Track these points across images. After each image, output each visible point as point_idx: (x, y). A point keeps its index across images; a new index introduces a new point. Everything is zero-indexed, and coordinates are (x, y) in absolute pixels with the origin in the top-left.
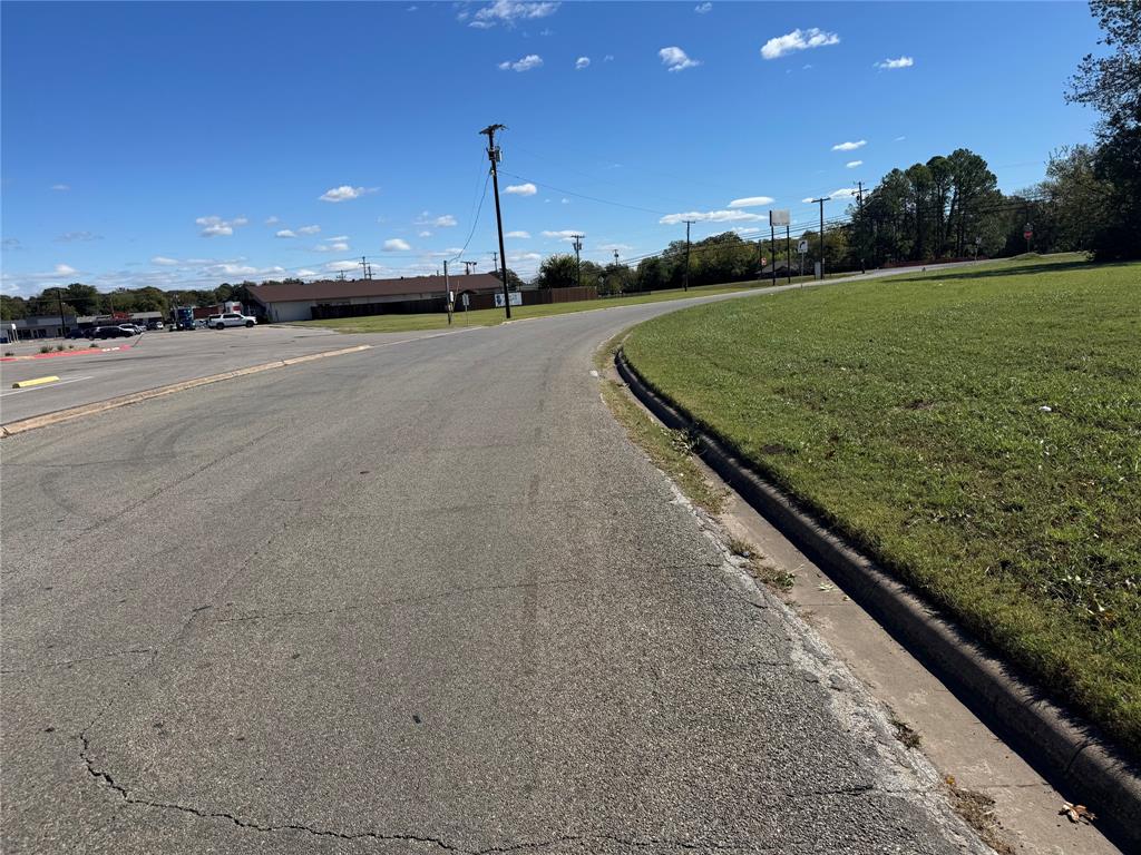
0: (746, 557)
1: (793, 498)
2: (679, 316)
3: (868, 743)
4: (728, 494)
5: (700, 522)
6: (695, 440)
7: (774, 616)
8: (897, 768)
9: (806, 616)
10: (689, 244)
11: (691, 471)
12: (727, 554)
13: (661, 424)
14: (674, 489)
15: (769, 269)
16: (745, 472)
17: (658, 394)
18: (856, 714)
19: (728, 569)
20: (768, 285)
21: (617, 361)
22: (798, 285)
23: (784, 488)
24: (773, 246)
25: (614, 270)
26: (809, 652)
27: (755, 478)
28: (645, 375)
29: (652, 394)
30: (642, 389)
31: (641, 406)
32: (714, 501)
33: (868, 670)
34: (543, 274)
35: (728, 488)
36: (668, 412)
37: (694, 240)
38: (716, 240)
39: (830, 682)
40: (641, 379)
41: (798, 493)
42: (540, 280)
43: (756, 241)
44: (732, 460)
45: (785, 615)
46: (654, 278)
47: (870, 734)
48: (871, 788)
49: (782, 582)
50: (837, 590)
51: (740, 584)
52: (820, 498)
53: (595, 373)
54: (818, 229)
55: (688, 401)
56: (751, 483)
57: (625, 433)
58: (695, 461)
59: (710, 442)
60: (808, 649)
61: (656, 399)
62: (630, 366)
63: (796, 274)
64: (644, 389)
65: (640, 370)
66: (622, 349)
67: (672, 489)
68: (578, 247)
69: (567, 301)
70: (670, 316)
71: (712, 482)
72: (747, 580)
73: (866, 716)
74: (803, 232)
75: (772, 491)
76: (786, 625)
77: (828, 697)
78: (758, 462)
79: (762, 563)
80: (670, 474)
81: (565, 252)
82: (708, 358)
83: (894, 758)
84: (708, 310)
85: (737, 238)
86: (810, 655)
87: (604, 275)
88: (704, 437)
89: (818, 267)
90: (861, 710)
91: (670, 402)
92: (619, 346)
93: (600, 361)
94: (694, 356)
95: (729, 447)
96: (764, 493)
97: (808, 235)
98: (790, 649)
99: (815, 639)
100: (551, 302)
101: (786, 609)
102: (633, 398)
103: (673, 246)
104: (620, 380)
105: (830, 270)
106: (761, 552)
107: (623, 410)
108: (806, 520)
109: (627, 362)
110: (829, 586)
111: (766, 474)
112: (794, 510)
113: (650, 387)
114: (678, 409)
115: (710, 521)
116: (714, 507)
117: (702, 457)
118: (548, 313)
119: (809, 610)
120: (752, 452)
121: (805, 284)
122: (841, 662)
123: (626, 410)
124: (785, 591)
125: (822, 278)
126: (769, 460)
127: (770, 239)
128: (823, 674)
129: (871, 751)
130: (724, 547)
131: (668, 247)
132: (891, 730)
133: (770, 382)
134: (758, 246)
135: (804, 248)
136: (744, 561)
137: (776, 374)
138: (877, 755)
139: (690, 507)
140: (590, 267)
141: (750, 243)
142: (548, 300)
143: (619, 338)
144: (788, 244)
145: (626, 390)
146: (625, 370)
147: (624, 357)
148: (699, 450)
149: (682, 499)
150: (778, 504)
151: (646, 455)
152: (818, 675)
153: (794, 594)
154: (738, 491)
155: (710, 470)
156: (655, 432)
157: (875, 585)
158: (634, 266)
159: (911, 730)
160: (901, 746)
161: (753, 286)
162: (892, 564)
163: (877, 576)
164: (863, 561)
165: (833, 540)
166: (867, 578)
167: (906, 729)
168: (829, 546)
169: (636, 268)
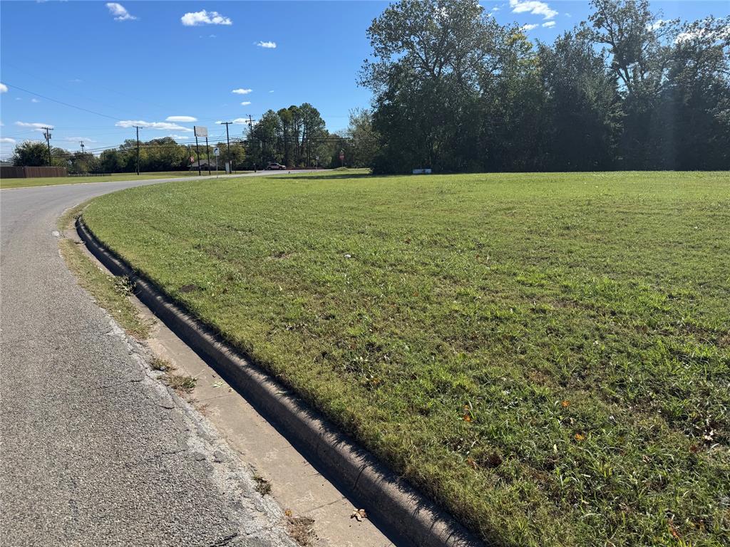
0: (163, 371)
1: (200, 322)
2: (131, 193)
3: (236, 499)
4: (155, 323)
5: (130, 347)
6: (133, 283)
7: (178, 414)
8: (256, 513)
9: (202, 409)
10: (138, 143)
11: (128, 308)
12: (148, 370)
13: (108, 272)
14: (112, 323)
15: (196, 165)
16: (168, 305)
17: (107, 249)
18: (230, 478)
19: (147, 382)
20: (196, 175)
21: (77, 224)
22: (215, 177)
23: (193, 316)
24: (198, 150)
25: (80, 157)
26: (201, 437)
27: (174, 310)
28: (97, 235)
29: (102, 250)
30: (95, 246)
31: (93, 259)
32: (143, 330)
33: (242, 442)
34: (18, 155)
35: (155, 318)
36: (115, 263)
37: (143, 139)
38: (160, 142)
39: (214, 458)
40: (94, 238)
41: (202, 319)
42: (16, 159)
43: (186, 145)
44: (159, 298)
45: (187, 411)
46: (111, 164)
47: (238, 492)
48: (236, 535)
49: (187, 385)
50: (226, 385)
51: (155, 391)
52: (218, 322)
53: (57, 234)
54: (226, 142)
55: (129, 255)
56: (171, 313)
57: (77, 280)
58: (133, 300)
59: (144, 285)
60: (200, 435)
61: (105, 253)
62: (86, 228)
63: (214, 169)
65: (94, 231)
66: (81, 216)
67: (111, 323)
68: (48, 137)
69: (40, 177)
70: (123, 192)
71: (144, 314)
72: (162, 389)
73: (236, 478)
74: (217, 143)
75: (186, 318)
76: (187, 420)
77: (212, 469)
78: (177, 298)
79: (175, 373)
80: (110, 311)
81: (36, 139)
82: (149, 223)
83: (253, 507)
84: (152, 190)
85: (173, 142)
86: (202, 439)
87: (72, 159)
88: (140, 281)
89: (227, 166)
90: (234, 474)
91: (116, 256)
92: (80, 213)
93: (63, 225)
94: (138, 221)
95: (157, 288)
96: (180, 321)
97: (220, 145)
98: (187, 437)
99: (208, 426)
100: (25, 177)
101: (188, 406)
102: (87, 253)
103: (128, 143)
104: (78, 239)
105: (235, 168)
106: (174, 364)
107: (75, 261)
108: (208, 337)
109: (84, 225)
110: (221, 383)
111: (183, 307)
112: (200, 331)
113: (101, 244)
114: (122, 260)
115: (138, 345)
116: (142, 334)
117: (138, 296)
118: (21, 185)
119: (204, 404)
120: (173, 292)
121: (219, 176)
122: (224, 440)
123: (79, 262)
124: (189, 393)
125: (230, 173)
126: (185, 297)
127: (195, 144)
128: (209, 452)
129: (238, 505)
130: (146, 365)
131: (123, 144)
132: (253, 484)
133: (192, 240)
134: (188, 149)
135: (217, 153)
136: (161, 373)
137: (195, 234)
138: (242, 508)
139: (123, 336)
140: (60, 153)
141: (183, 146)
142: (23, 175)
143: (81, 206)
144: (208, 150)
145: (82, 247)
146: (83, 231)
147: (82, 221)
148: (136, 291)
149: (118, 331)
150: (189, 327)
151: (92, 297)
152: (206, 454)
153: (195, 394)
154: (162, 319)
155: (144, 305)
156: (103, 279)
157: (250, 378)
158: (97, 155)
159: (266, 482)
160: (258, 495)
161: (186, 175)
162: (260, 363)
163: (251, 371)
164: (242, 363)
165: (224, 349)
166: (245, 374)
167: (263, 481)
168: (221, 354)
169: (99, 156)
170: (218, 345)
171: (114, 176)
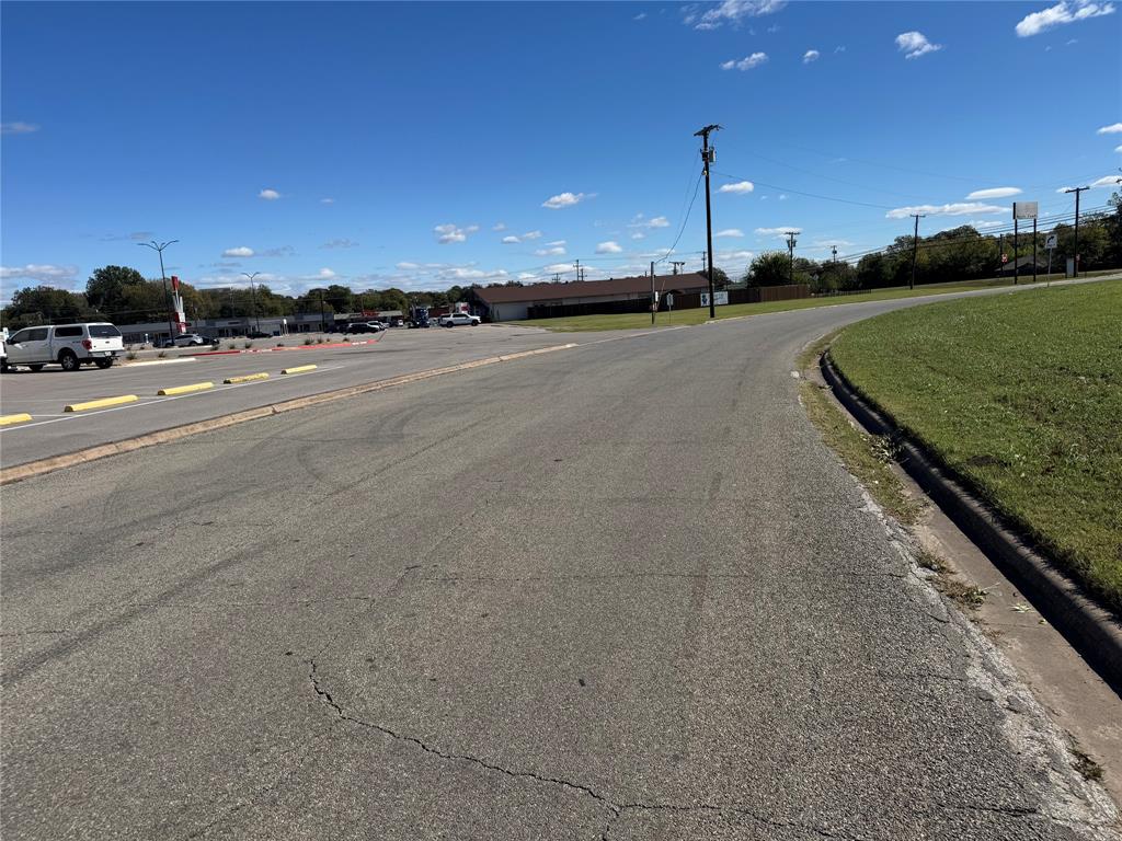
0: (935, 570)
1: (998, 513)
2: (898, 316)
3: (1039, 767)
4: (926, 505)
5: (889, 532)
6: (897, 447)
7: (955, 632)
8: (1068, 797)
9: (992, 635)
10: (917, 240)
11: (888, 479)
12: (914, 566)
13: (861, 428)
14: (866, 496)
15: (1011, 266)
16: (948, 483)
17: (862, 398)
18: (1032, 738)
19: (913, 581)
20: (1010, 284)
21: (822, 362)
22: (1044, 284)
23: (987, 502)
24: (1015, 241)
25: (831, 268)
26: (988, 670)
27: (958, 490)
28: (850, 378)
29: (855, 398)
31: (842, 409)
32: (908, 511)
33: (1055, 697)
34: (753, 273)
35: (927, 499)
36: (872, 418)
37: (924, 234)
38: (950, 235)
39: (1007, 703)
40: (845, 381)
41: (1003, 508)
42: (749, 279)
43: (997, 236)
44: (934, 470)
45: (968, 631)
46: (874, 275)
47: (1043, 760)
48: (1034, 812)
49: (970, 599)
50: (1034, 612)
51: (923, 596)
52: (1028, 516)
53: (796, 374)
54: (1073, 222)
55: (894, 407)
56: (952, 494)
57: (821, 436)
58: (895, 469)
59: (913, 450)
60: (987, 667)
61: (859, 403)
62: (835, 368)
63: (1043, 271)
64: (847, 392)
65: (845, 372)
66: (828, 351)
67: (864, 496)
68: (792, 244)
69: (778, 300)
70: (887, 316)
71: (910, 491)
72: (932, 594)
73: (1042, 741)
74: (1054, 226)
75: (975, 504)
76: (966, 641)
77: (1002, 717)
78: (963, 473)
79: (952, 578)
80: (864, 480)
82: (925, 362)
83: (1067, 787)
84: (932, 310)
85: (974, 232)
86: (989, 674)
87: (819, 272)
88: (907, 445)
89: (1070, 264)
90: (1037, 734)
91: (875, 407)
92: (827, 347)
93: (804, 362)
94: (909, 359)
95: (933, 455)
96: (965, 507)
97: (1060, 229)
98: (966, 665)
99: (998, 658)
100: (759, 301)
101: (970, 626)
102: (834, 401)
103: (900, 241)
104: (822, 382)
105: (1084, 267)
106: (953, 567)
107: (820, 412)
108: (1009, 537)
109: (832, 364)
110: (1024, 607)
111: (970, 486)
112: (997, 527)
113: (854, 390)
114: (883, 414)
115: (901, 531)
116: (907, 518)
117: (903, 466)
118: (756, 312)
119: (996, 629)
120: (958, 463)
121: (1052, 283)
122: (1024, 686)
123: (824, 412)
124: (973, 608)
125: (1075, 276)
126: (976, 472)
127: (1013, 232)
128: (1000, 694)
129: (1041, 776)
130: (911, 559)
131: (893, 243)
132: (1068, 758)
133: (994, 390)
134: (999, 241)
135: (1053, 244)
136: (932, 573)
137: (1000, 380)
138: (1048, 782)
139: (881, 515)
140: (805, 265)
141: (989, 238)
142: (757, 299)
143: (828, 338)
144: (1035, 238)
145: (828, 392)
146: (829, 371)
147: (829, 358)
148: (901, 458)
149: (872, 507)
150: (980, 519)
151: (840, 460)
152: (995, 694)
153: (983, 612)
154: (937, 502)
155: (911, 479)
156: (854, 436)
157: (1078, 611)
158: (854, 263)
159: (1093, 763)
160: (1078, 777)
161: (991, 285)
162: (1101, 590)
163: (1081, 601)
164: (1067, 585)
165: (1037, 560)
166: (1070, 602)
167: (1088, 761)
168: (1030, 566)
169: (855, 265)
170: (1026, 551)
171: (875, 292)
